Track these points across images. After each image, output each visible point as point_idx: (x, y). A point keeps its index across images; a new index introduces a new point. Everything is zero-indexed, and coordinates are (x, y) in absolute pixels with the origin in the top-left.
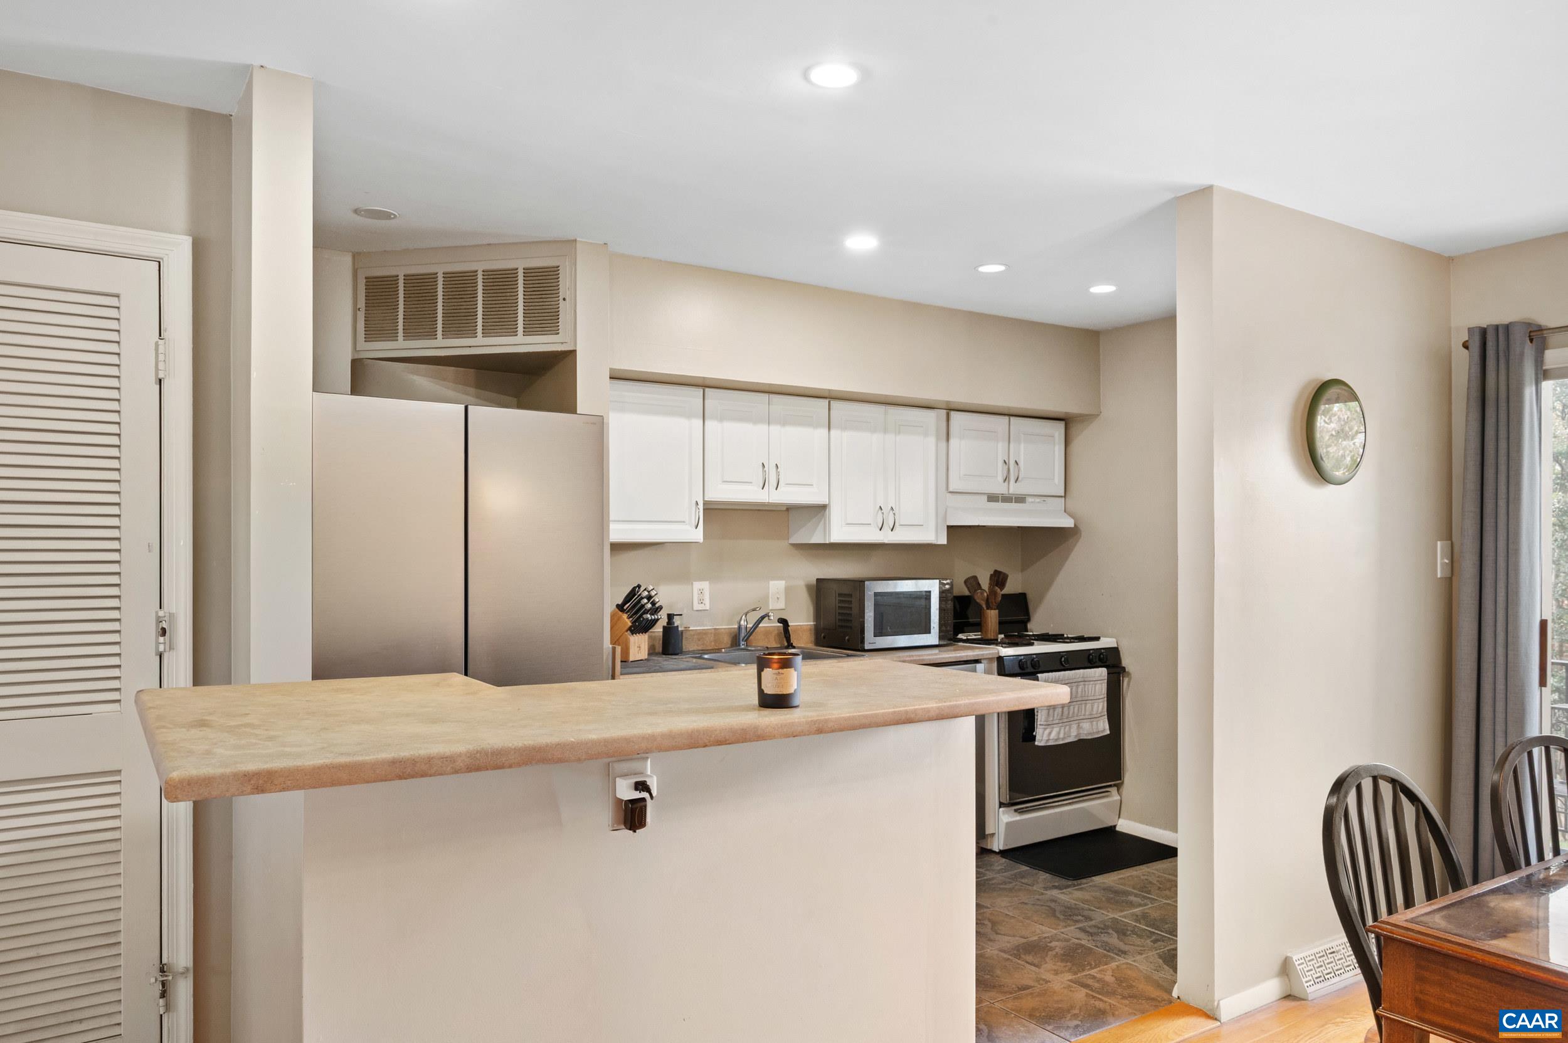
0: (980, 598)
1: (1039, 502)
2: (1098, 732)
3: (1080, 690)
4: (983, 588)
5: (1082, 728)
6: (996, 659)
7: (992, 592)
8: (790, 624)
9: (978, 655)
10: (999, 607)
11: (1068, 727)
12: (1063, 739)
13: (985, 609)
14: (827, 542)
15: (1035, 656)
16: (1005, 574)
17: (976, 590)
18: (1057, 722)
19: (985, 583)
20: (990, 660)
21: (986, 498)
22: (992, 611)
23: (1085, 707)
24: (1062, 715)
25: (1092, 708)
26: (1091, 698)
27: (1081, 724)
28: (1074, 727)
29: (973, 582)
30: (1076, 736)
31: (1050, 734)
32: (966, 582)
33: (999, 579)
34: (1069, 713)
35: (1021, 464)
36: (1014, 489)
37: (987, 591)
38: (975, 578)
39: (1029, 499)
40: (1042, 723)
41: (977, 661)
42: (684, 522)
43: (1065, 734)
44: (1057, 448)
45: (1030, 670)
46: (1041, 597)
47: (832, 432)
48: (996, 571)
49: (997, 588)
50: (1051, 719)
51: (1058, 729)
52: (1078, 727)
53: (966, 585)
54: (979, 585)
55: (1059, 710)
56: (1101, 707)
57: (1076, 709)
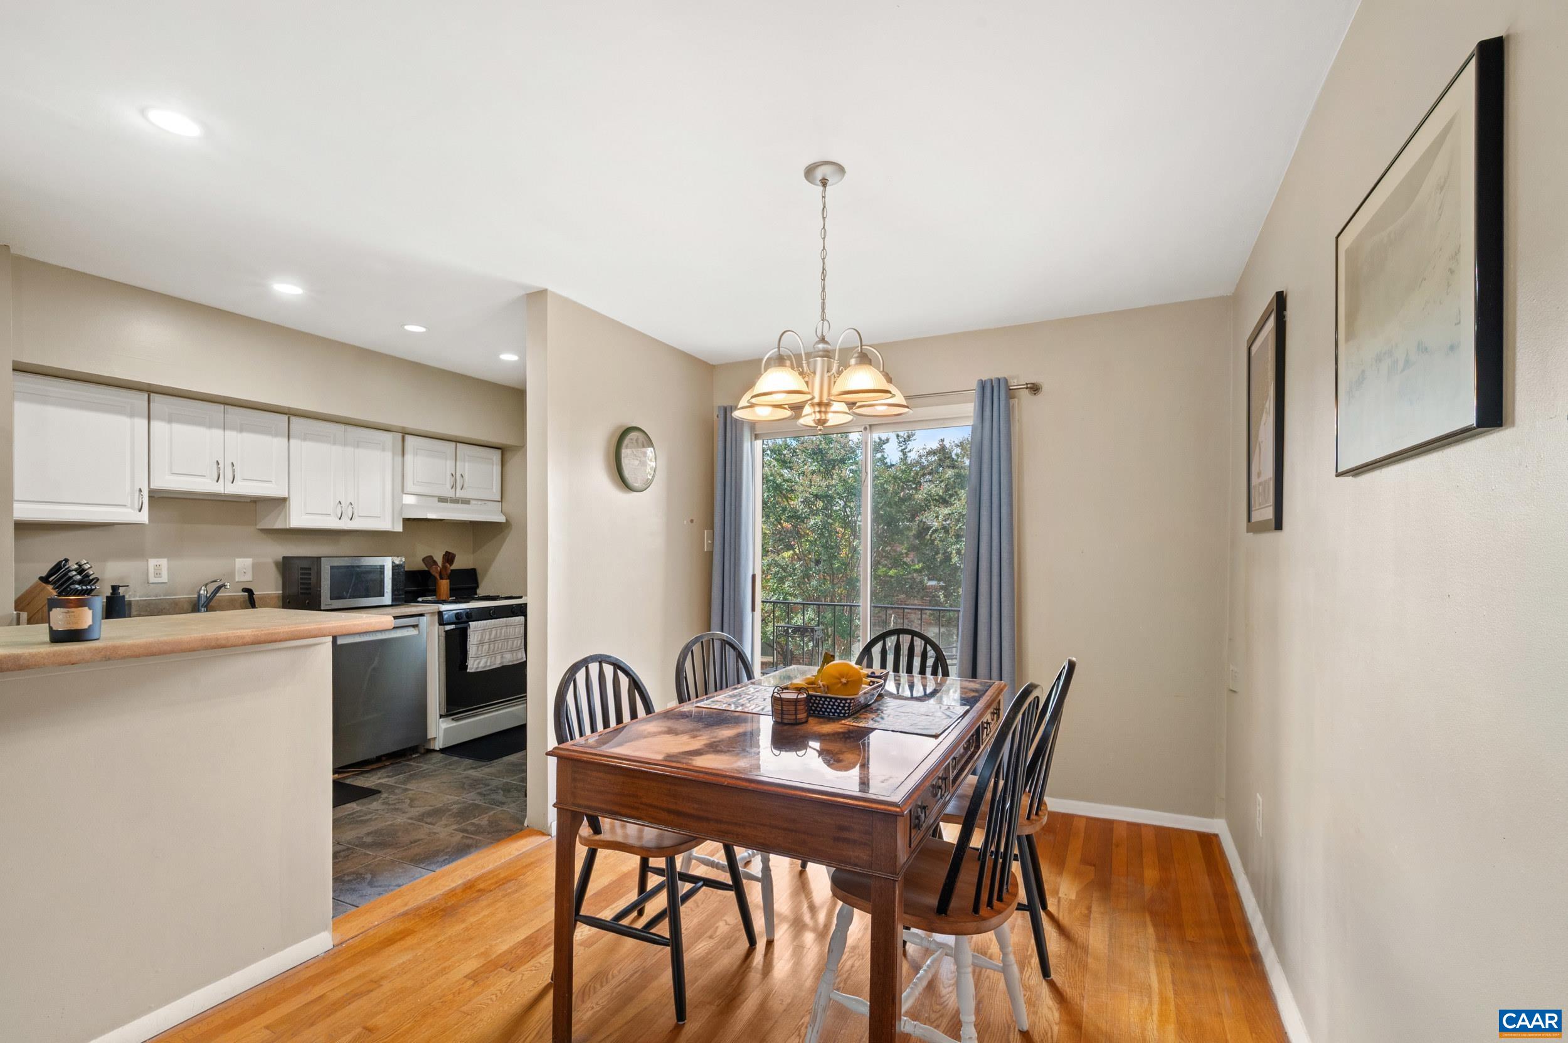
0: (435, 572)
1: (480, 504)
2: (518, 660)
3: (503, 631)
4: (437, 564)
5: (504, 657)
6: (438, 613)
7: (444, 567)
8: (255, 593)
9: (421, 611)
10: (449, 578)
11: (493, 658)
12: (490, 666)
13: (439, 579)
14: (288, 527)
15: (473, 610)
16: (453, 554)
17: (431, 566)
18: (485, 654)
19: (439, 560)
20: (432, 614)
21: (437, 499)
22: (444, 581)
23: (507, 643)
24: (489, 651)
25: (513, 643)
26: (512, 636)
27: (504, 655)
28: (499, 657)
29: (429, 560)
30: (500, 664)
31: (479, 663)
32: (423, 560)
33: (449, 558)
34: (494, 648)
35: (466, 476)
36: (460, 494)
37: (441, 568)
38: (431, 557)
39: (473, 502)
40: (473, 656)
41: (422, 615)
42: (125, 506)
43: (490, 663)
44: (495, 467)
45: (466, 618)
46: (486, 571)
47: (291, 440)
48: (447, 552)
49: (447, 565)
50: (480, 653)
51: (485, 660)
52: (502, 657)
53: (424, 562)
54: (435, 563)
55: (486, 647)
56: (519, 643)
57: (500, 646)
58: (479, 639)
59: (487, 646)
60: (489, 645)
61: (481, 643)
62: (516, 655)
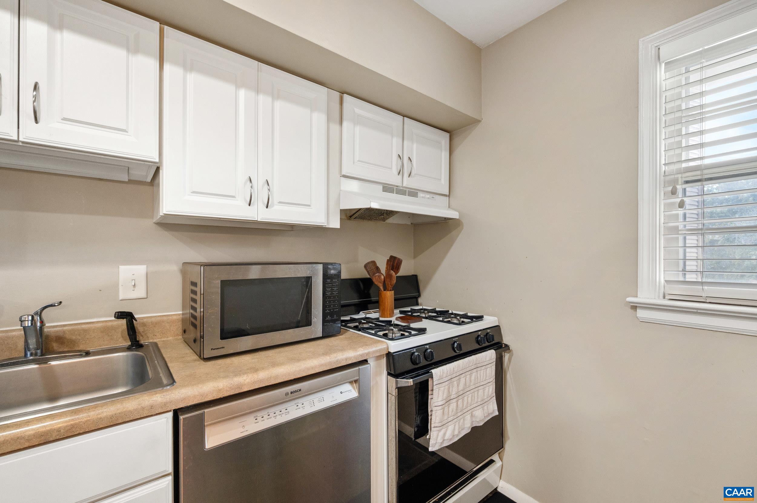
0: (378, 281)
1: (428, 198)
2: (487, 416)
3: (473, 378)
4: (382, 272)
5: (474, 416)
6: (385, 356)
7: (389, 276)
8: (136, 316)
9: (361, 355)
10: (395, 288)
11: (462, 420)
12: (457, 435)
13: (382, 289)
15: (428, 347)
16: (399, 259)
17: (374, 274)
18: (451, 418)
19: (383, 267)
20: (379, 358)
21: (380, 187)
22: (388, 292)
23: (478, 394)
24: (457, 410)
25: (483, 393)
26: (482, 383)
27: (474, 413)
28: (468, 417)
29: (372, 266)
30: (469, 427)
31: (443, 434)
32: (365, 266)
33: (394, 263)
34: (463, 404)
35: (414, 161)
36: (408, 183)
37: (385, 275)
38: (374, 263)
39: (421, 195)
40: (437, 425)
41: (364, 362)
43: (458, 429)
44: (443, 153)
45: (423, 362)
46: (429, 279)
48: (392, 257)
49: (392, 272)
50: (446, 417)
51: (453, 426)
52: (472, 416)
53: (366, 270)
54: (378, 269)
55: (453, 405)
56: (491, 390)
57: (470, 399)
58: (445, 396)
59: (455, 404)
60: (457, 401)
61: (448, 401)
62: (488, 407)
